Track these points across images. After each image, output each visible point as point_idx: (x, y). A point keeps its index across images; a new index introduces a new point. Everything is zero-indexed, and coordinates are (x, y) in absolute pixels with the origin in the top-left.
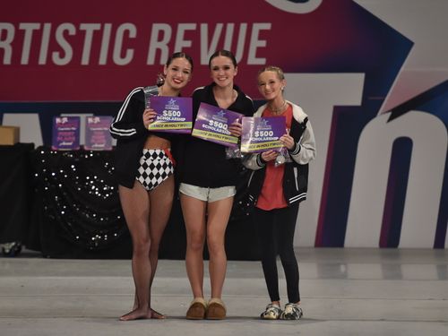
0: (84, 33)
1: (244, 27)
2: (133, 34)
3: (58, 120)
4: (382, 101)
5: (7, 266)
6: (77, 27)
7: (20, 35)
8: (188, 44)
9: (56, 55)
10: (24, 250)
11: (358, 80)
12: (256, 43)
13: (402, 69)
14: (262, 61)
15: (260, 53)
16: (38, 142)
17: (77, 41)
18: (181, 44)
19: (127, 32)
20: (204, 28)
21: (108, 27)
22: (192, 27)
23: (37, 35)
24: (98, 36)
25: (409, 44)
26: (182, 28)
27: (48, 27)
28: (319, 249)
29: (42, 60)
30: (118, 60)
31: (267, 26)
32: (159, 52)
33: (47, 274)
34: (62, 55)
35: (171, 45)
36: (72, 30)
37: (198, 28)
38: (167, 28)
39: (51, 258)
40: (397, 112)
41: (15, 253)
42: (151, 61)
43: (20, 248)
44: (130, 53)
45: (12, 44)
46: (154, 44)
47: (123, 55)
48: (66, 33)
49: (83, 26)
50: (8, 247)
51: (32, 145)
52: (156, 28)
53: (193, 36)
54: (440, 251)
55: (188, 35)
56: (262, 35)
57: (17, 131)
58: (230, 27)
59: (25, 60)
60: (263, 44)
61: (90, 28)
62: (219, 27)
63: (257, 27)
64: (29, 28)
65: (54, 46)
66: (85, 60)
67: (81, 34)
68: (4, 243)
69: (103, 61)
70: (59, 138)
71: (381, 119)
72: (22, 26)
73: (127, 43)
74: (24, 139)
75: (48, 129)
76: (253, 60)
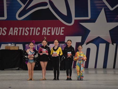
0: (31, 29)
1: (59, 28)
2: (39, 29)
3: (26, 45)
4: (85, 41)
5: (17, 72)
6: (29, 28)
7: (19, 30)
8: (49, 31)
9: (25, 34)
10: (20, 69)
11: (80, 37)
12: (62, 31)
13: (88, 36)
14: (63, 34)
15: (62, 33)
16: (22, 49)
17: (29, 31)
18: (48, 31)
19: (38, 29)
20: (52, 28)
21: (35, 28)
22: (50, 28)
23: (22, 30)
24: (33, 30)
25: (89, 31)
26: (48, 28)
27: (24, 28)
28: (74, 68)
29: (23, 34)
30: (37, 34)
31: (64, 28)
32: (44, 33)
33: (24, 73)
34: (27, 33)
35: (46, 31)
36: (28, 29)
37: (51, 28)
38: (46, 28)
39: (25, 70)
40: (87, 43)
41: (18, 70)
42: (43, 34)
43: (19, 69)
44: (39, 33)
45: (17, 31)
46: (43, 31)
47: (38, 33)
48: (27, 29)
49: (30, 28)
50: (17, 68)
51: (21, 50)
52: (44, 28)
53: (50, 30)
54: (96, 69)
55: (49, 30)
56: (63, 29)
57: (19, 47)
58: (57, 28)
59: (20, 34)
60: (63, 31)
61: (32, 28)
62: (55, 28)
63: (62, 28)
64: (21, 28)
65: (25, 32)
66: (31, 34)
67: (30, 30)
68: (16, 68)
69: (34, 34)
70: (26, 48)
71: (85, 45)
72: (19, 28)
73: (38, 31)
74: (20, 49)
75: (24, 47)
76: (61, 34)
